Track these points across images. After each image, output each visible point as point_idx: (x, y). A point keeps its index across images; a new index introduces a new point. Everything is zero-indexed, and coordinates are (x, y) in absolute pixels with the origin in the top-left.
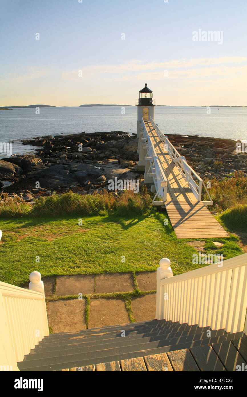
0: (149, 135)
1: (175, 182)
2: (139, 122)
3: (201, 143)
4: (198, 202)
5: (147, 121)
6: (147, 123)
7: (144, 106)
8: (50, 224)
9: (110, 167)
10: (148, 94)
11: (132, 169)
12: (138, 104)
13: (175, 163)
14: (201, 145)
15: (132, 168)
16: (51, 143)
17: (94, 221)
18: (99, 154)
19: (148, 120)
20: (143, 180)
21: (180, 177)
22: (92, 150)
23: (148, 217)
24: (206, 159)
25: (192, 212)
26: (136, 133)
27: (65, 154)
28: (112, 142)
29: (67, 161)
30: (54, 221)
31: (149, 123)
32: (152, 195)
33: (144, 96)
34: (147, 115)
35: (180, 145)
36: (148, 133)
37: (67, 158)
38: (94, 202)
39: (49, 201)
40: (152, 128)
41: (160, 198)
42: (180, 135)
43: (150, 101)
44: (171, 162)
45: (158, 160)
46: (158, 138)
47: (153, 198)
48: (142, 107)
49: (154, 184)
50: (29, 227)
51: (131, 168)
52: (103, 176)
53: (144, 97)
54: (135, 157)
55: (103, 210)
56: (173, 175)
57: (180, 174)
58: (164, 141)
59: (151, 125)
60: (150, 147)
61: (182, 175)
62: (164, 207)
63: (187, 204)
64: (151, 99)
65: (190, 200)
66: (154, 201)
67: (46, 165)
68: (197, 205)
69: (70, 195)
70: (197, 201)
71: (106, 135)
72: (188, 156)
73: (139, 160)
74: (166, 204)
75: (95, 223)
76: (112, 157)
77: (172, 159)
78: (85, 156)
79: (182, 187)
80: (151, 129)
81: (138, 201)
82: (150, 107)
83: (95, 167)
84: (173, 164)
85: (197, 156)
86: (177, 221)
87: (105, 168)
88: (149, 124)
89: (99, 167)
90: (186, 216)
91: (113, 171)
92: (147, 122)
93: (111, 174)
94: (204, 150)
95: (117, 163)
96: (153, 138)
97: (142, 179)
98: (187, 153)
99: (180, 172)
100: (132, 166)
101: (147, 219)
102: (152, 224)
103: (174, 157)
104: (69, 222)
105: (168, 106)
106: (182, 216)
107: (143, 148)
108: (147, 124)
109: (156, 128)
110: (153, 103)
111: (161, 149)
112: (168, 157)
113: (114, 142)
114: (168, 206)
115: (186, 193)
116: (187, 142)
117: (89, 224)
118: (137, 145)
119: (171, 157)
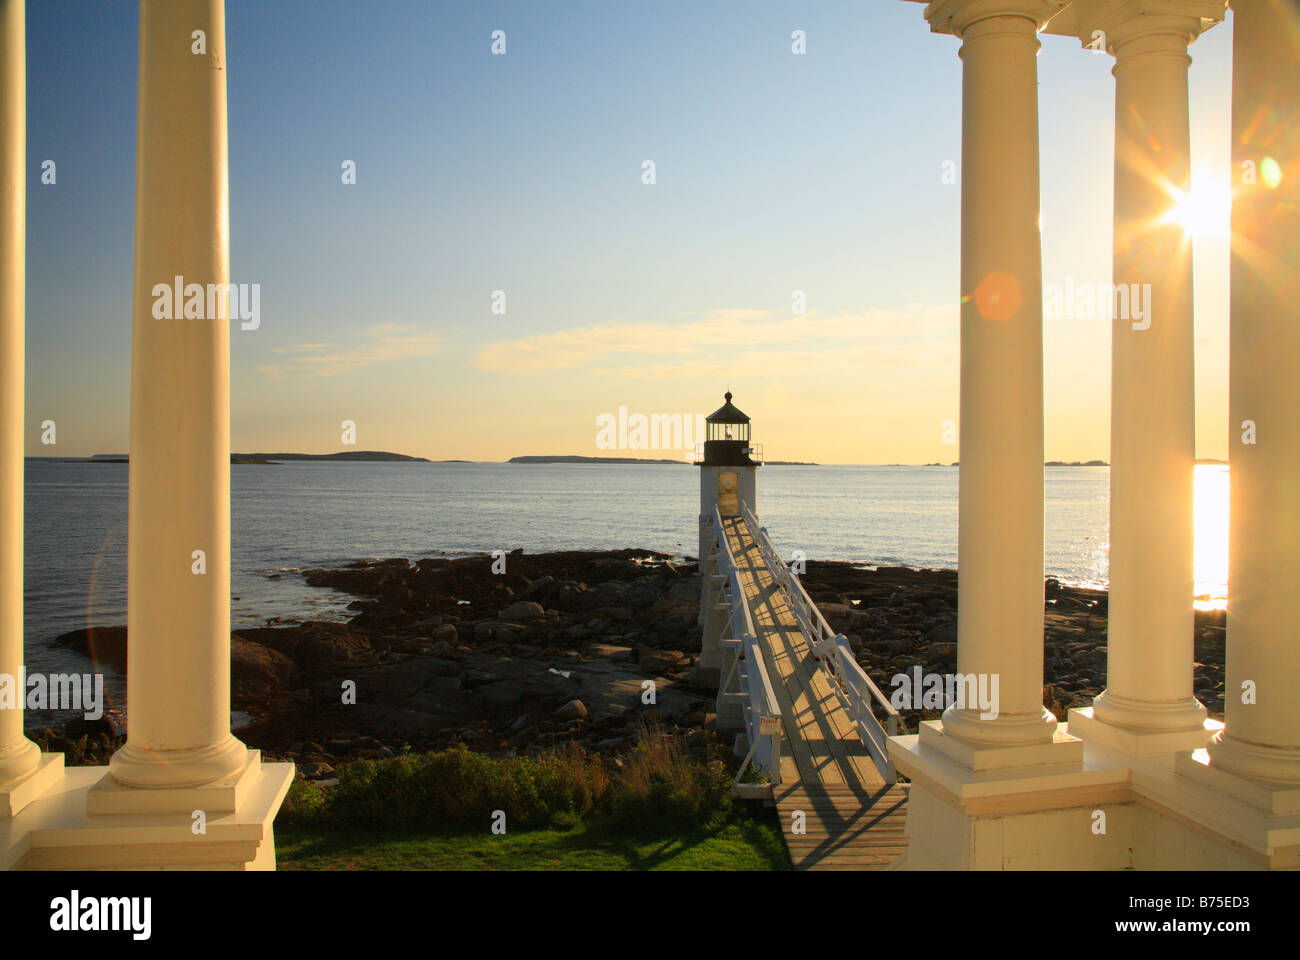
0: (734, 564)
1: (813, 721)
2: (706, 521)
3: (920, 592)
4: (888, 786)
5: (733, 518)
6: (734, 524)
7: (723, 468)
8: (384, 851)
9: (602, 673)
10: (735, 426)
11: (681, 681)
12: (701, 458)
13: (817, 660)
14: (921, 599)
15: (680, 675)
16: (404, 583)
17: (531, 845)
18: (568, 626)
19: (735, 511)
20: (714, 715)
21: (833, 703)
22: (543, 612)
23: (715, 837)
24: (936, 644)
25: (864, 820)
26: (695, 555)
27: (452, 622)
28: (612, 584)
29: (456, 646)
30: (398, 842)
31: (739, 522)
32: (733, 763)
33: (720, 432)
34: (734, 495)
35: (846, 599)
36: (731, 556)
37: (456, 638)
38: (537, 783)
39: (388, 776)
40: (748, 540)
41: (761, 774)
42: (848, 565)
43: (744, 451)
44: (804, 655)
45: (756, 649)
46: (766, 574)
47: (734, 776)
48: (715, 469)
49: (744, 730)
50: (315, 857)
51: (675, 676)
52: (578, 703)
53: (723, 438)
54: (688, 637)
55: (567, 811)
56: (811, 697)
57: (832, 695)
58: (784, 586)
59: (746, 532)
60: (736, 607)
61: (841, 700)
62: (771, 805)
63: (851, 792)
64: (745, 444)
65: (861, 781)
66: (740, 782)
67: (383, 658)
68: (883, 797)
69: (456, 756)
70: (882, 782)
71: (594, 563)
72: (874, 637)
73: (703, 648)
74: (777, 792)
75: (536, 853)
76: (612, 638)
77: (811, 646)
78: (517, 631)
79: (838, 737)
80: (746, 545)
81: (684, 782)
82: (742, 469)
83: (553, 670)
84: (813, 662)
85: (906, 637)
86: (810, 850)
87: (586, 676)
88: (738, 526)
89: (566, 669)
90: (844, 832)
91: (612, 686)
92: (733, 521)
93: (605, 694)
94: (930, 613)
95: (626, 660)
96: (749, 573)
97: (712, 712)
98: (869, 627)
99: (833, 690)
100: (677, 669)
101: (711, 840)
102: (724, 858)
103: (815, 639)
104: (450, 847)
105: (809, 464)
106: (830, 832)
107: (716, 608)
108: (732, 528)
109: (760, 539)
110: (752, 457)
111: (777, 611)
112: (796, 639)
113: (620, 588)
114: (787, 799)
115: (849, 758)
116: (871, 586)
117: (515, 853)
118: (699, 599)
119: (807, 638)
